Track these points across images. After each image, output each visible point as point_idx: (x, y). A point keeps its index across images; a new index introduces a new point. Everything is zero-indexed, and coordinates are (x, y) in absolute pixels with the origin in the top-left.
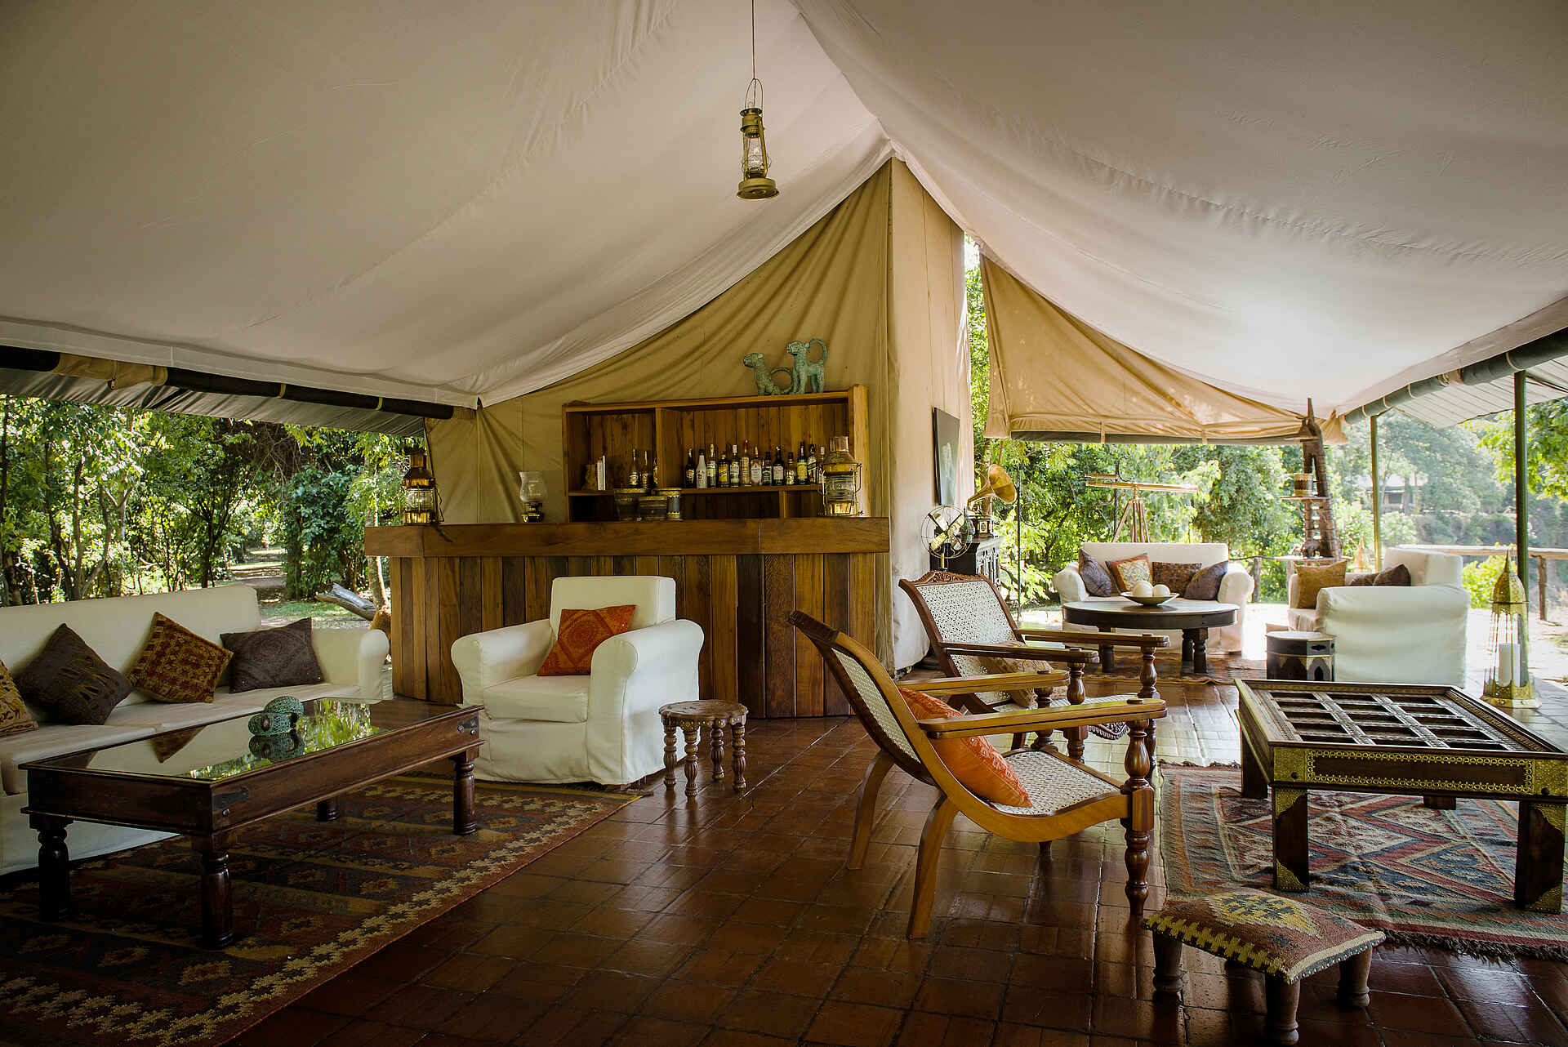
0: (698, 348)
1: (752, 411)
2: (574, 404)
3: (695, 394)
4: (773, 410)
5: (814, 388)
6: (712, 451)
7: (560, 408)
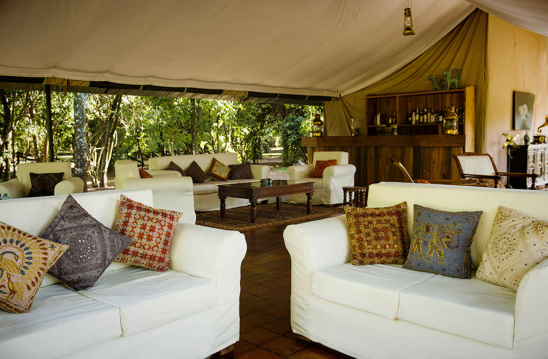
0: (414, 74)
1: (432, 96)
2: (370, 95)
3: (413, 90)
4: (440, 95)
5: (454, 87)
6: (417, 111)
7: (365, 97)
